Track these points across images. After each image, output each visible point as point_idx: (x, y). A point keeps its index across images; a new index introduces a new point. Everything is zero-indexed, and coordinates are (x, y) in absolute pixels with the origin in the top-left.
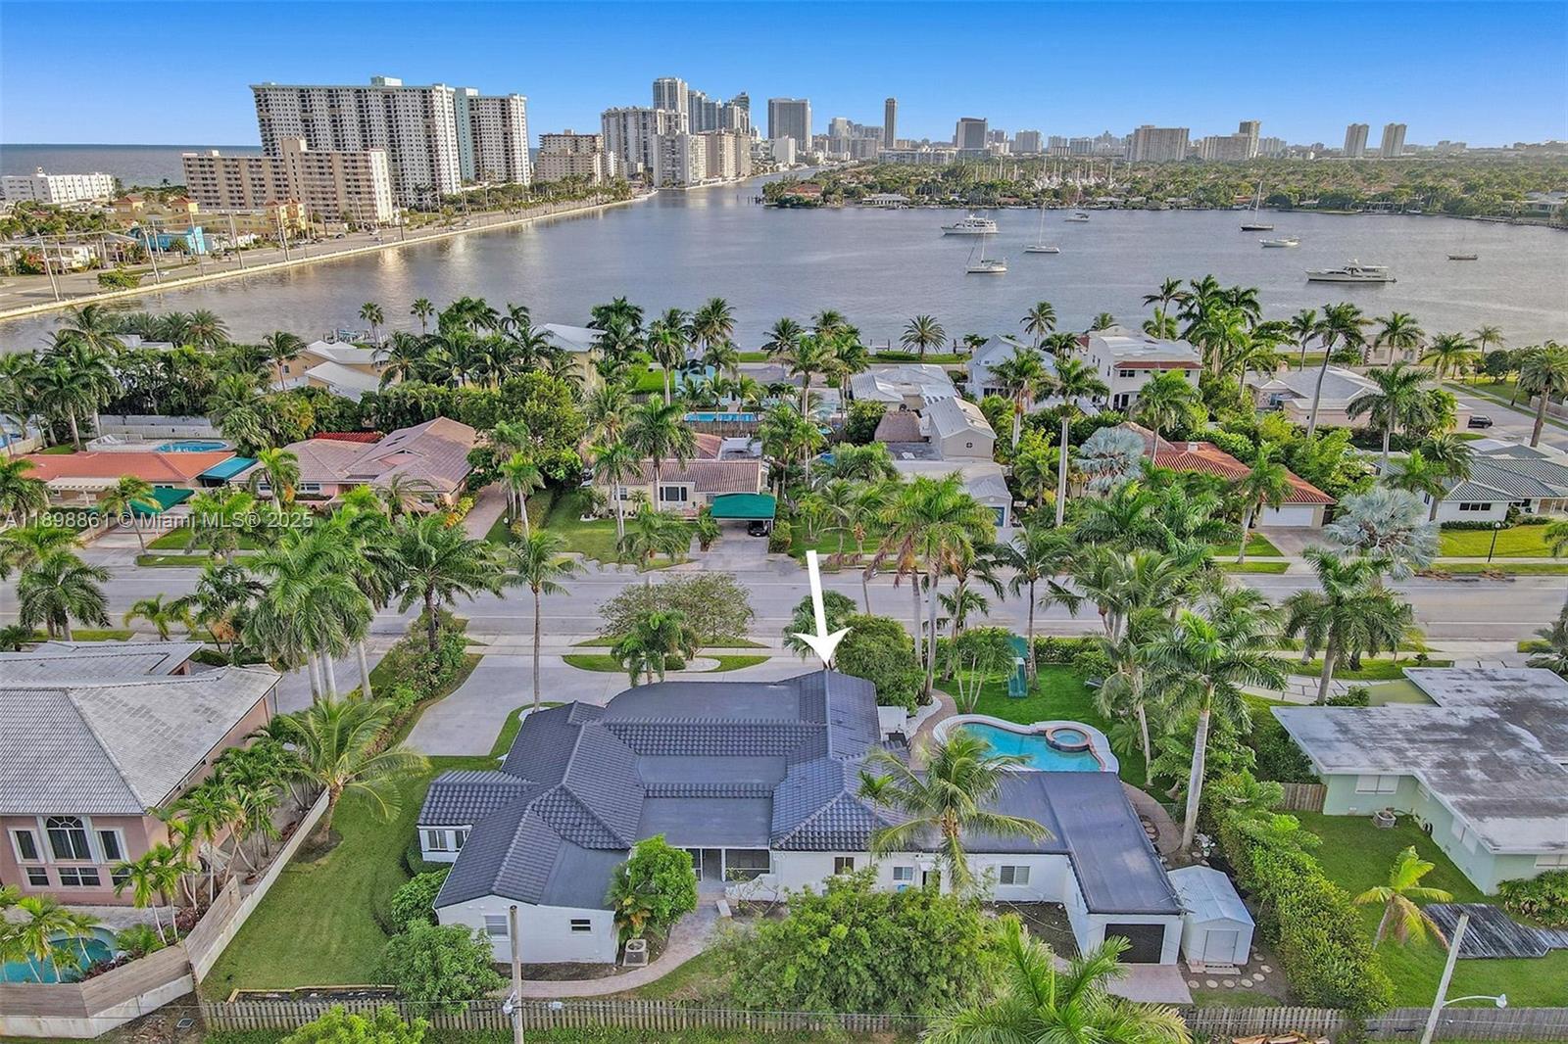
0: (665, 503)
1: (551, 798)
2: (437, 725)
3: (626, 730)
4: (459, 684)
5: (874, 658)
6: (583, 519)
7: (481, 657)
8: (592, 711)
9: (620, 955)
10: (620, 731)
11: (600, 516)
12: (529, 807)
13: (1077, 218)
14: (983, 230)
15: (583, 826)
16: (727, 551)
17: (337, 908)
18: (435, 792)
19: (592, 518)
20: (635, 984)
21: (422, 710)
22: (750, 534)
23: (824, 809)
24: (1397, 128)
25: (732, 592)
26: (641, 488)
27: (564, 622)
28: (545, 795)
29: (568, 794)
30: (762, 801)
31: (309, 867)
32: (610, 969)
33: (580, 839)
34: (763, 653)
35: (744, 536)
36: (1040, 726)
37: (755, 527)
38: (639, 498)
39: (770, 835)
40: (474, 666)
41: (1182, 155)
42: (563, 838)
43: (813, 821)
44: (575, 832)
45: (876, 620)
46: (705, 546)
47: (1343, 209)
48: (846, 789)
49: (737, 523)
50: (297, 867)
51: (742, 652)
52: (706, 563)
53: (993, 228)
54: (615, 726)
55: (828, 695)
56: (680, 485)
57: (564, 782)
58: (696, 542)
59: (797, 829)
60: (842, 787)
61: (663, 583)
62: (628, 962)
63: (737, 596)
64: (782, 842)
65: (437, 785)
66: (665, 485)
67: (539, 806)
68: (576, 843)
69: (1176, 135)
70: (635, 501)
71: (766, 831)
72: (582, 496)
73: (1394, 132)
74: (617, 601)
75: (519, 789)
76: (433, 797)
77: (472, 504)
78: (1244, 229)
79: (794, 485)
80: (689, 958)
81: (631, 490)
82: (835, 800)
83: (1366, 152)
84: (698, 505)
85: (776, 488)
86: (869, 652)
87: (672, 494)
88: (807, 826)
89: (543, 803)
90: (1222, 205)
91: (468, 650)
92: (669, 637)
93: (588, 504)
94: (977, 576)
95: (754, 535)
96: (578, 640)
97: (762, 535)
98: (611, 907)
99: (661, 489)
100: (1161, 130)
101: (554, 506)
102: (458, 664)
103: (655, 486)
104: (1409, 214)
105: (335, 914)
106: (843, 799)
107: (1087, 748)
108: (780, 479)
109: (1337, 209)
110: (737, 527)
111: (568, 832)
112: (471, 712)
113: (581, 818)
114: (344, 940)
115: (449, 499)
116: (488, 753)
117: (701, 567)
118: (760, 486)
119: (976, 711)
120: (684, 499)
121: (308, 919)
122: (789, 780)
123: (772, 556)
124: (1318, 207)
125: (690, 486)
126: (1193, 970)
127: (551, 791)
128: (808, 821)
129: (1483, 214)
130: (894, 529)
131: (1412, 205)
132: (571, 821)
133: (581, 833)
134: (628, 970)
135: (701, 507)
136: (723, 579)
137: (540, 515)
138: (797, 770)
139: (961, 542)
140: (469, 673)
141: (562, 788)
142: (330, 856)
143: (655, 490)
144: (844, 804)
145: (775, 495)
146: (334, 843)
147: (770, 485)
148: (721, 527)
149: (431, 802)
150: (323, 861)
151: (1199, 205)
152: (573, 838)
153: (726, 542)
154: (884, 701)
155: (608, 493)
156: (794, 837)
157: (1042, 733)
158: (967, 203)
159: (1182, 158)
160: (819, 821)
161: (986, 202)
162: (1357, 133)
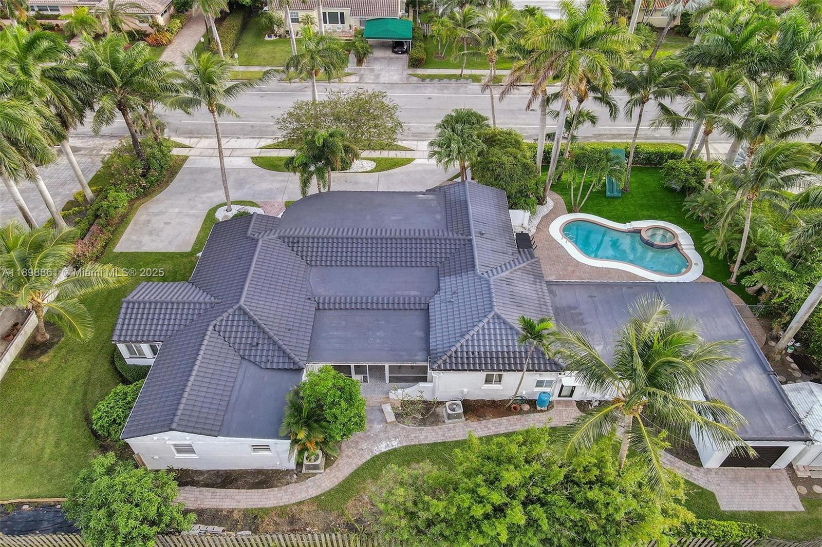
0: (328, 26)
1: (230, 318)
2: (149, 221)
3: (298, 242)
4: (167, 183)
5: (505, 169)
6: (267, 38)
7: (187, 157)
8: (269, 222)
9: (299, 465)
10: (293, 242)
11: (280, 36)
12: (211, 328)
15: (260, 346)
16: (377, 67)
17: (53, 409)
18: (127, 308)
19: (273, 38)
20: (314, 492)
21: (137, 208)
22: (394, 52)
23: (476, 329)
25: (383, 107)
26: (309, 13)
27: (252, 126)
28: (225, 315)
29: (245, 313)
30: (418, 313)
31: (32, 364)
32: (291, 476)
33: (258, 359)
34: (408, 155)
35: (389, 54)
36: (636, 224)
37: (397, 46)
38: (308, 21)
39: (428, 350)
40: (180, 166)
42: (243, 358)
43: (467, 340)
44: (253, 352)
45: (502, 132)
46: (360, 62)
48: (496, 309)
49: (383, 42)
50: (22, 364)
51: (392, 154)
52: (361, 77)
54: (289, 238)
55: (470, 207)
56: (338, 10)
57: (242, 302)
58: (352, 58)
59: (453, 349)
60: (492, 307)
61: (327, 99)
62: (306, 469)
63: (389, 111)
64: (440, 362)
65: (128, 303)
66: (328, 10)
67: (220, 326)
68: (254, 363)
70: (305, 24)
71: (424, 346)
72: (264, 19)
74: (290, 114)
75: (203, 306)
76: (126, 313)
77: (179, 24)
79: (425, 11)
80: (361, 463)
81: (301, 14)
82: (486, 320)
84: (353, 28)
85: (411, 13)
86: (501, 165)
87: (334, 18)
88: (462, 346)
89: (224, 323)
91: (175, 152)
92: (333, 152)
93: (269, 26)
94: (595, 98)
95: (397, 53)
96: (264, 142)
97: (403, 53)
98: (287, 437)
99: (324, 14)
101: (244, 28)
102: (166, 167)
103: (319, 11)
105: (51, 415)
106: (493, 318)
107: (675, 245)
108: (414, 7)
110: (383, 46)
111: (247, 353)
112: (177, 210)
113: (258, 338)
114: (57, 445)
115: (161, 20)
116: (189, 249)
117: (357, 80)
118: (401, 13)
119: (582, 211)
120: (343, 22)
121: (27, 421)
122: (442, 293)
123: (411, 71)
125: (347, 11)
126: (800, 474)
127: (231, 311)
128: (463, 341)
130: (535, 55)
132: (249, 341)
133: (259, 353)
134: (307, 476)
135: (356, 29)
136: (376, 96)
137: (232, 35)
138: (448, 283)
139: (602, 69)
140: (177, 173)
141: (240, 308)
142: (51, 353)
143: (319, 14)
144: (494, 323)
145: (411, 19)
146: (56, 340)
147: (407, 11)
148: (371, 46)
149: (125, 319)
150: (45, 359)
152: (252, 359)
153: (376, 59)
154: (513, 206)
155: (283, 17)
156: (450, 357)
157: (638, 231)
160: (473, 340)
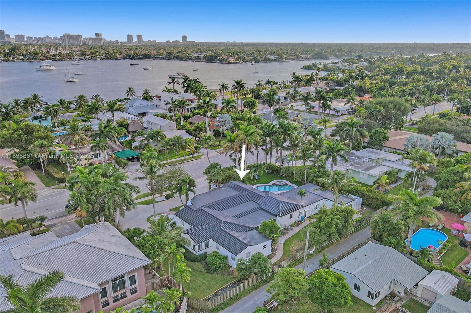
13: (76, 63)
14: (50, 68)
24: (140, 36)
41: (82, 43)
47: (149, 58)
53: (53, 68)
69: (78, 37)
73: (139, 37)
78: (131, 65)
83: (134, 43)
90: (115, 58)
100: (73, 35)
104: (167, 59)
109: (148, 58)
124: (142, 58)
129: (185, 59)
131: (166, 57)
151: (108, 58)
158: (28, 59)
159: (82, 44)
161: (35, 59)
162: (130, 37)
